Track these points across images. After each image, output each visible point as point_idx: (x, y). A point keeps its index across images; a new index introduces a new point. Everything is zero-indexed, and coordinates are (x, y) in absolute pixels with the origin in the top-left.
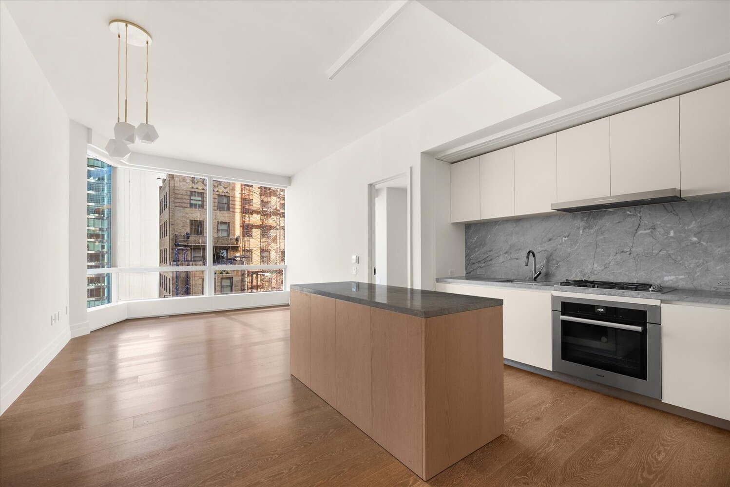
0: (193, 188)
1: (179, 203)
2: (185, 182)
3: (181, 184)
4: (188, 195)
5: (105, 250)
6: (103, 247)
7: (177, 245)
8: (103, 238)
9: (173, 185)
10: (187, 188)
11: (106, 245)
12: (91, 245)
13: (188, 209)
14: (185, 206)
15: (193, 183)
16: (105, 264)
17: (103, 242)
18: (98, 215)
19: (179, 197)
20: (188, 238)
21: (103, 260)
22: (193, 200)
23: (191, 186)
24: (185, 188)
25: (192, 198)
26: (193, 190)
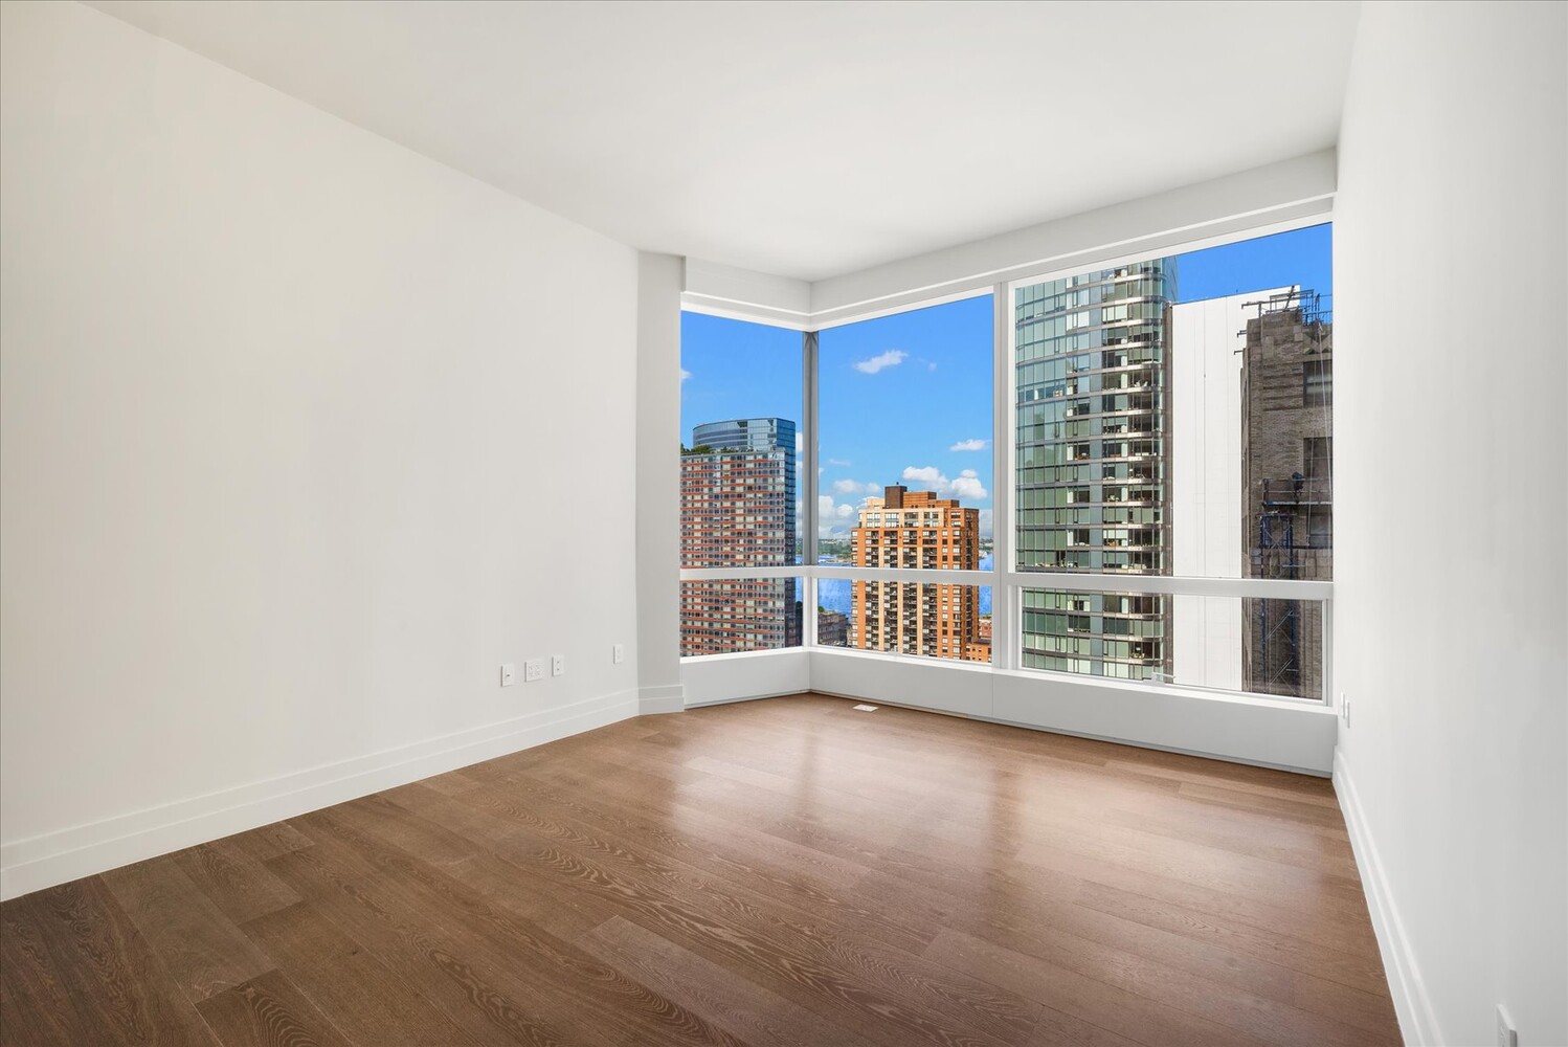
0: (1312, 352)
1: (1274, 398)
2: (1292, 342)
3: (1280, 349)
4: (1300, 374)
5: (1160, 522)
6: (1156, 516)
7: (1269, 507)
8: (1157, 499)
9: (1258, 357)
10: (1297, 357)
11: (1161, 511)
12: (1136, 513)
13: (1300, 412)
14: (1291, 404)
15: (1313, 338)
16: (1160, 549)
17: (1157, 507)
18: (1147, 454)
19: (1273, 385)
20: (1298, 486)
21: (1157, 542)
22: (1312, 384)
23: (1307, 349)
24: (1289, 358)
25: (1311, 380)
26: (1314, 358)
